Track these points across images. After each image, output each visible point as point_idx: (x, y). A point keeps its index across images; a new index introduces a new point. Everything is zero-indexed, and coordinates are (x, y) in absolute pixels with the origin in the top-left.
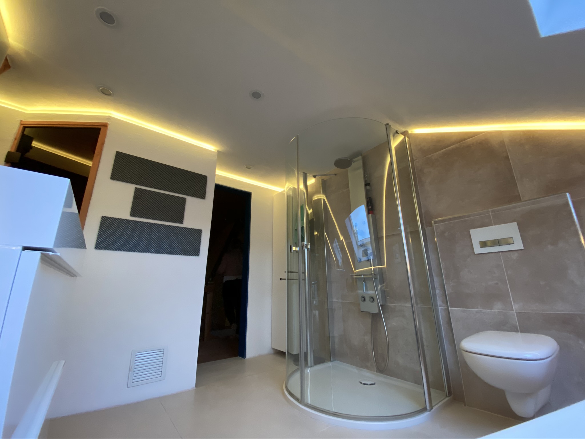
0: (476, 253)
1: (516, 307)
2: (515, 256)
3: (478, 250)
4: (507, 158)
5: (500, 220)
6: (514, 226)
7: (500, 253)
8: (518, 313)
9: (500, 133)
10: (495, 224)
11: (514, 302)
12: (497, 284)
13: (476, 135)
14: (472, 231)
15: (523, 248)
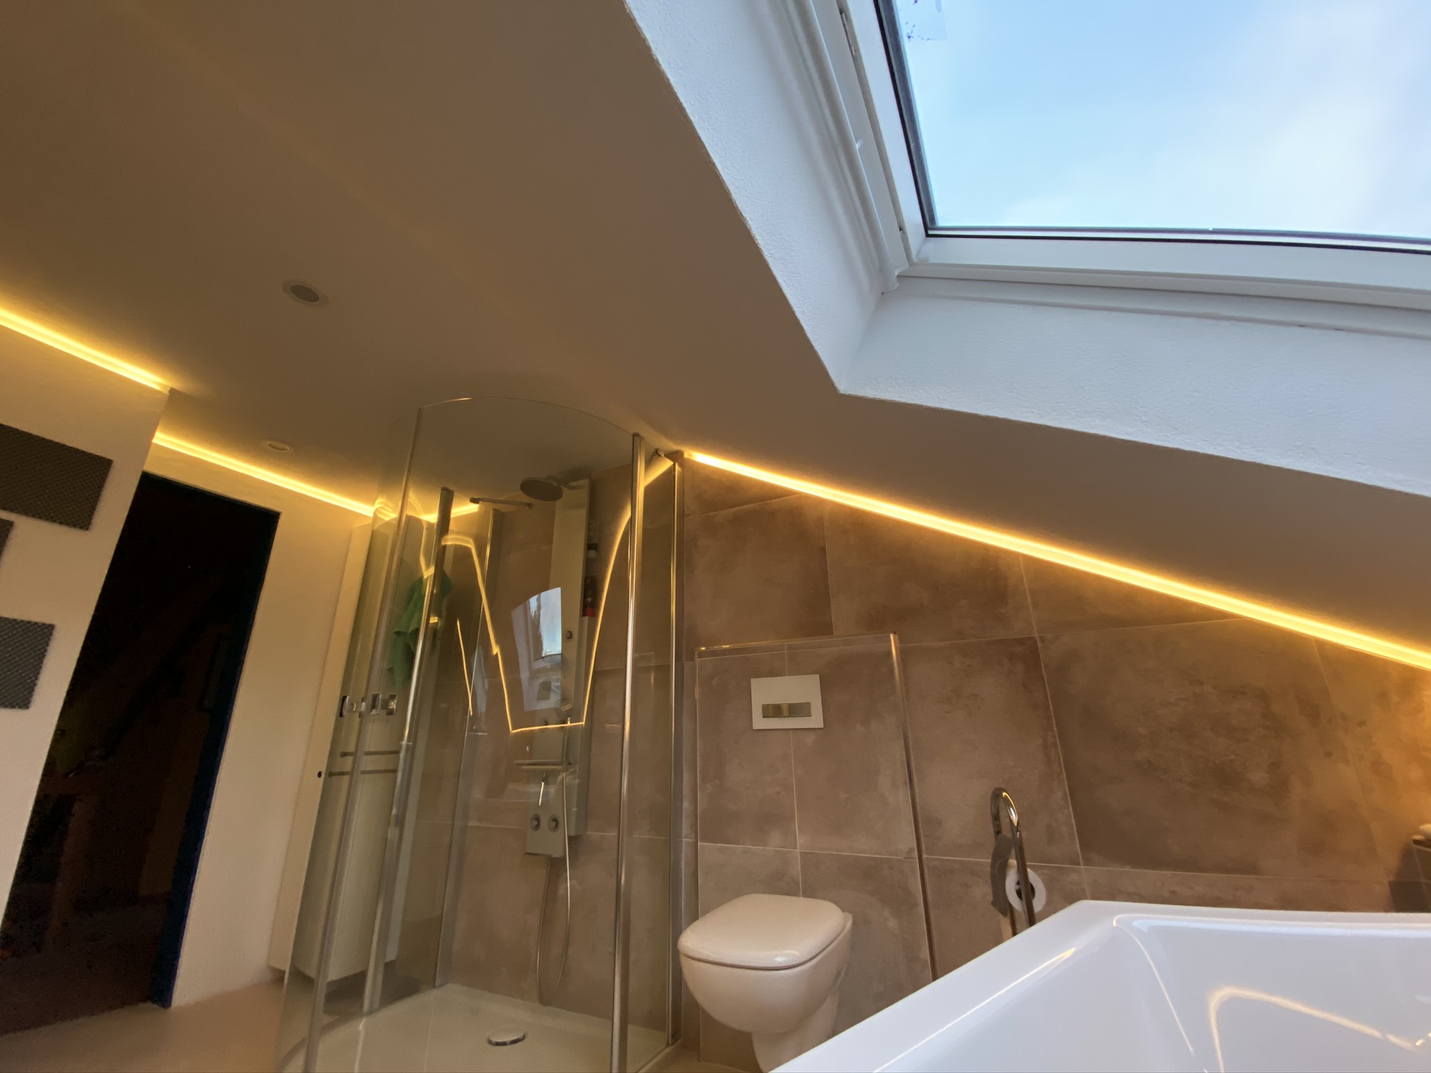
0: (754, 728)
1: (802, 841)
2: (810, 739)
3: (759, 722)
4: (823, 550)
5: (798, 667)
6: (815, 680)
7: (791, 732)
8: (804, 854)
9: (820, 502)
10: (790, 674)
11: (800, 831)
12: (778, 793)
13: (786, 496)
14: (754, 682)
15: (822, 726)
